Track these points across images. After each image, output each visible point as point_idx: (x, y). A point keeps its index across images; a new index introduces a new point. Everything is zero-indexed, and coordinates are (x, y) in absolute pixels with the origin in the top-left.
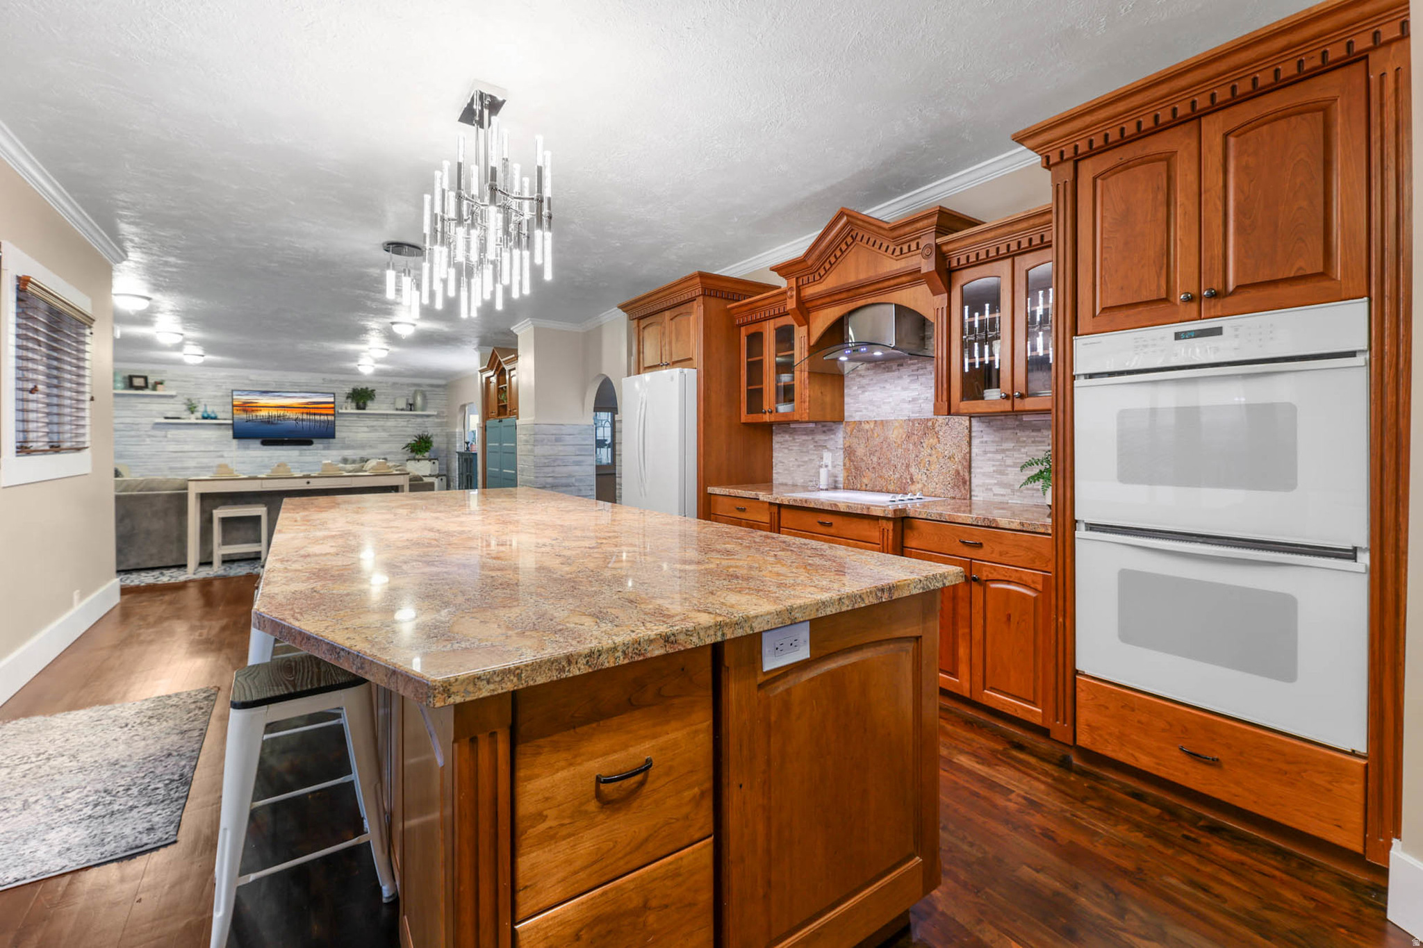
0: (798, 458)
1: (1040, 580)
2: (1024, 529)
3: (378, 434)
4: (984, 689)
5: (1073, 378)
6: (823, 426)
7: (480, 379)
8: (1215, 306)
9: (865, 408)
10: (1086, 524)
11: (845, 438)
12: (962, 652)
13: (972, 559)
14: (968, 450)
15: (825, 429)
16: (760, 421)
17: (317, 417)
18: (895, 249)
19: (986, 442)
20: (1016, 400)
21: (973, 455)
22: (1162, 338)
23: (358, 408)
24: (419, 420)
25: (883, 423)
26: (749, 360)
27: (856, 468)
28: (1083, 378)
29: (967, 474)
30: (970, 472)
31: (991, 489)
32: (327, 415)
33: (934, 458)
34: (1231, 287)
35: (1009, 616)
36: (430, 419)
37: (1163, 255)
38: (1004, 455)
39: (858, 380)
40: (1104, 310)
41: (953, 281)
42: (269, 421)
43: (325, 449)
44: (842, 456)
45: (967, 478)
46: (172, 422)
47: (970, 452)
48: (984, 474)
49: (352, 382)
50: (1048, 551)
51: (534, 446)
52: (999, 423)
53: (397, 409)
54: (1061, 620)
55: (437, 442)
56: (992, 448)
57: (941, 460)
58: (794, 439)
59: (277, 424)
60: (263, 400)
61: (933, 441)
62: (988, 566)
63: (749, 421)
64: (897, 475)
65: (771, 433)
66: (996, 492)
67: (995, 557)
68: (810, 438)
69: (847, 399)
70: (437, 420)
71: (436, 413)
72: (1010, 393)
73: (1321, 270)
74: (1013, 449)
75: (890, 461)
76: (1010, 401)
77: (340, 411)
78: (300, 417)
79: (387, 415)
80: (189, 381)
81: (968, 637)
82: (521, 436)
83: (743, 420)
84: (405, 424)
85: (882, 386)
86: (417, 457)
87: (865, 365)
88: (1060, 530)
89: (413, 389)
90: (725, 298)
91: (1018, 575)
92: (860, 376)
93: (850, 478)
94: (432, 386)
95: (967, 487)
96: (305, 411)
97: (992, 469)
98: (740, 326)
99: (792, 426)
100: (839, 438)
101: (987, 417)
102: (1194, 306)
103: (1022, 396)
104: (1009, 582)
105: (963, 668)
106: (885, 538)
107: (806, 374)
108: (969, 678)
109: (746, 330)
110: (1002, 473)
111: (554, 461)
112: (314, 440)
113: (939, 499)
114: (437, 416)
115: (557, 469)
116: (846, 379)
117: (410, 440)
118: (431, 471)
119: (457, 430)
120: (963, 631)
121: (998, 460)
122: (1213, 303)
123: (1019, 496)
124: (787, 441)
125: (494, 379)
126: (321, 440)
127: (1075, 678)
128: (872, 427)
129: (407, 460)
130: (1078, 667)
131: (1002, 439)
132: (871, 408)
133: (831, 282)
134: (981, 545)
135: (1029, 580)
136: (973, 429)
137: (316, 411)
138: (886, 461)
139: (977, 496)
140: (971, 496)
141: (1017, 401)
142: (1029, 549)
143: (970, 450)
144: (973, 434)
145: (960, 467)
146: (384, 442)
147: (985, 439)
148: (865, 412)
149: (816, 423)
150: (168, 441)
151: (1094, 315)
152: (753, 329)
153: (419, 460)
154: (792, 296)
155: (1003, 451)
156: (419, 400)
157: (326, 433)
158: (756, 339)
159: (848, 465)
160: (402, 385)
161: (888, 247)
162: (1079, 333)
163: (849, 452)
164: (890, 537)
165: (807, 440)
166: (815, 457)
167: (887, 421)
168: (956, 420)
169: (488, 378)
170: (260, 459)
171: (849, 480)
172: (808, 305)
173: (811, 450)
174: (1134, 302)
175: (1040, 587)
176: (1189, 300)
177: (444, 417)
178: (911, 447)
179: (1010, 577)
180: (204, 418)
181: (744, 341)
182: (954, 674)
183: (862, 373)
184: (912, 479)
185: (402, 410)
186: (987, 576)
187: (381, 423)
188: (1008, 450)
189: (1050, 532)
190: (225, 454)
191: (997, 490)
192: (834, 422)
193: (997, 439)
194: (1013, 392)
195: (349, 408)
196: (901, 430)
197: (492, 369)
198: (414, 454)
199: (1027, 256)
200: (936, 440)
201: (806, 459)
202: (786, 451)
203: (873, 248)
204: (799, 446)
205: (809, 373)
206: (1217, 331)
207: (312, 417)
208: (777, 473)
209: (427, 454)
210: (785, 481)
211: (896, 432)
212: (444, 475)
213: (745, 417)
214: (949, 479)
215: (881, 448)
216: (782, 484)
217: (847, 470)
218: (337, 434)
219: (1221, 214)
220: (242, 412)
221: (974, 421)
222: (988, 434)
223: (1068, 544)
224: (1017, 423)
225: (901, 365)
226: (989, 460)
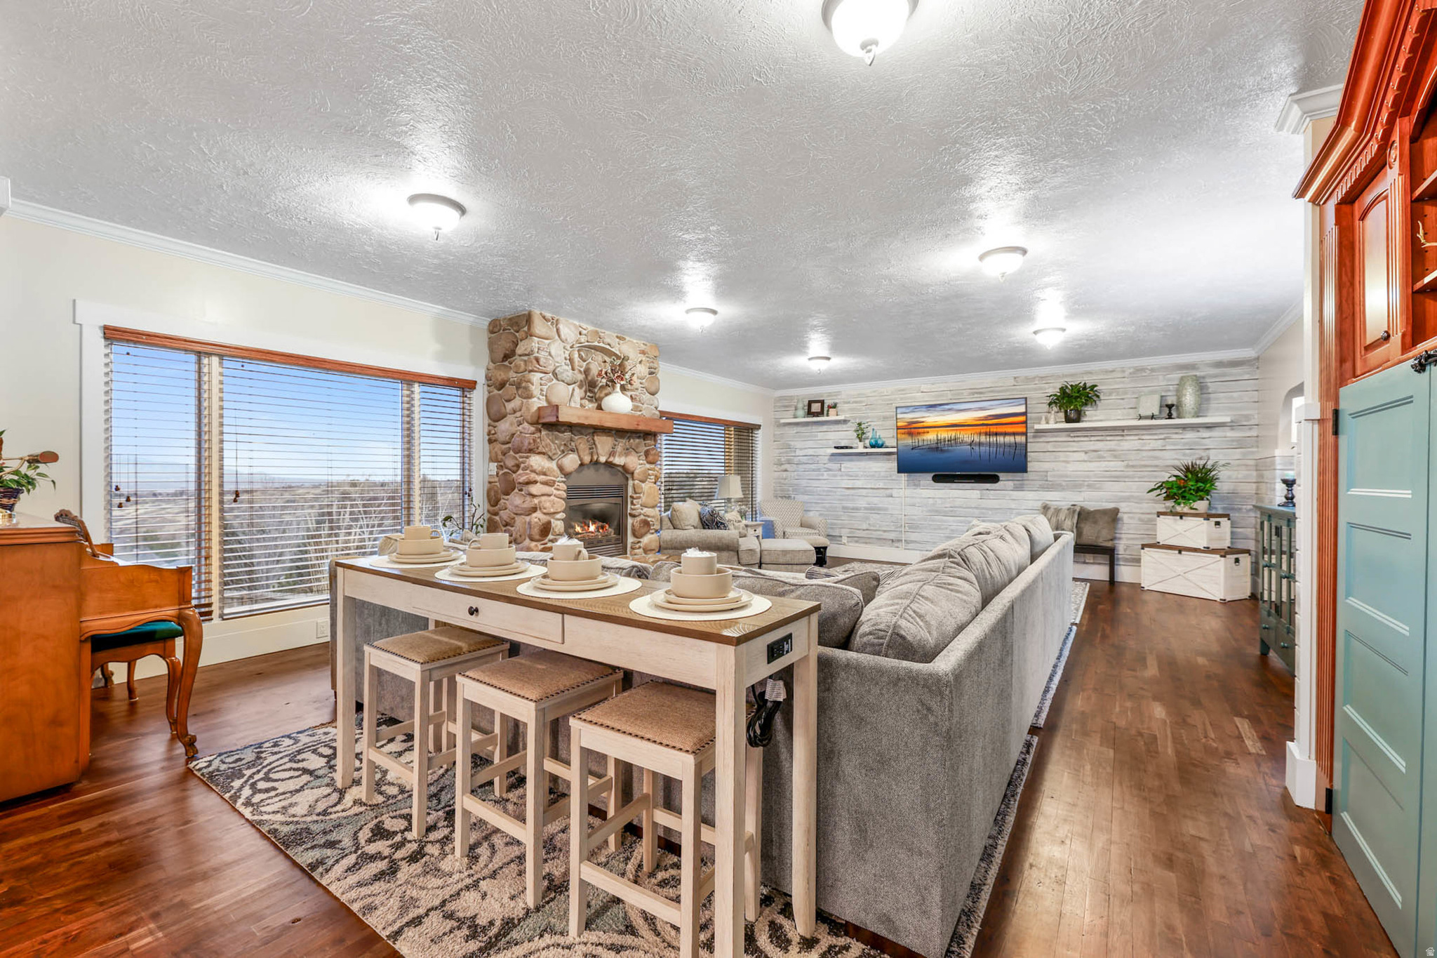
3: (1104, 464)
17: (1001, 439)
23: (1068, 420)
24: (1190, 435)
32: (1014, 434)
36: (1216, 433)
42: (937, 448)
43: (1017, 488)
46: (843, 452)
49: (1059, 377)
53: (1141, 418)
55: (1225, 482)
59: (948, 451)
60: (932, 418)
70: (1230, 434)
71: (1228, 419)
77: (1037, 427)
78: (977, 439)
79: (1122, 429)
80: (861, 402)
84: (1158, 444)
86: (1179, 509)
89: (1177, 376)
94: (1219, 364)
96: (984, 429)
112: (1002, 476)
114: (1232, 425)
117: (1165, 477)
118: (1210, 539)
119: (1277, 452)
126: (1010, 476)
129: (1159, 514)
137: (1000, 429)
146: (1116, 479)
150: (841, 476)
153: (1182, 516)
156: (1189, 399)
157: (1016, 463)
160: (1152, 370)
170: (931, 501)
177: (1251, 427)
180: (873, 446)
185: (1153, 417)
187: (1112, 444)
190: (895, 493)
195: (1052, 421)
198: (1170, 503)
207: (993, 439)
209: (1201, 506)
212: (1248, 552)
218: (1030, 466)
220: (906, 436)
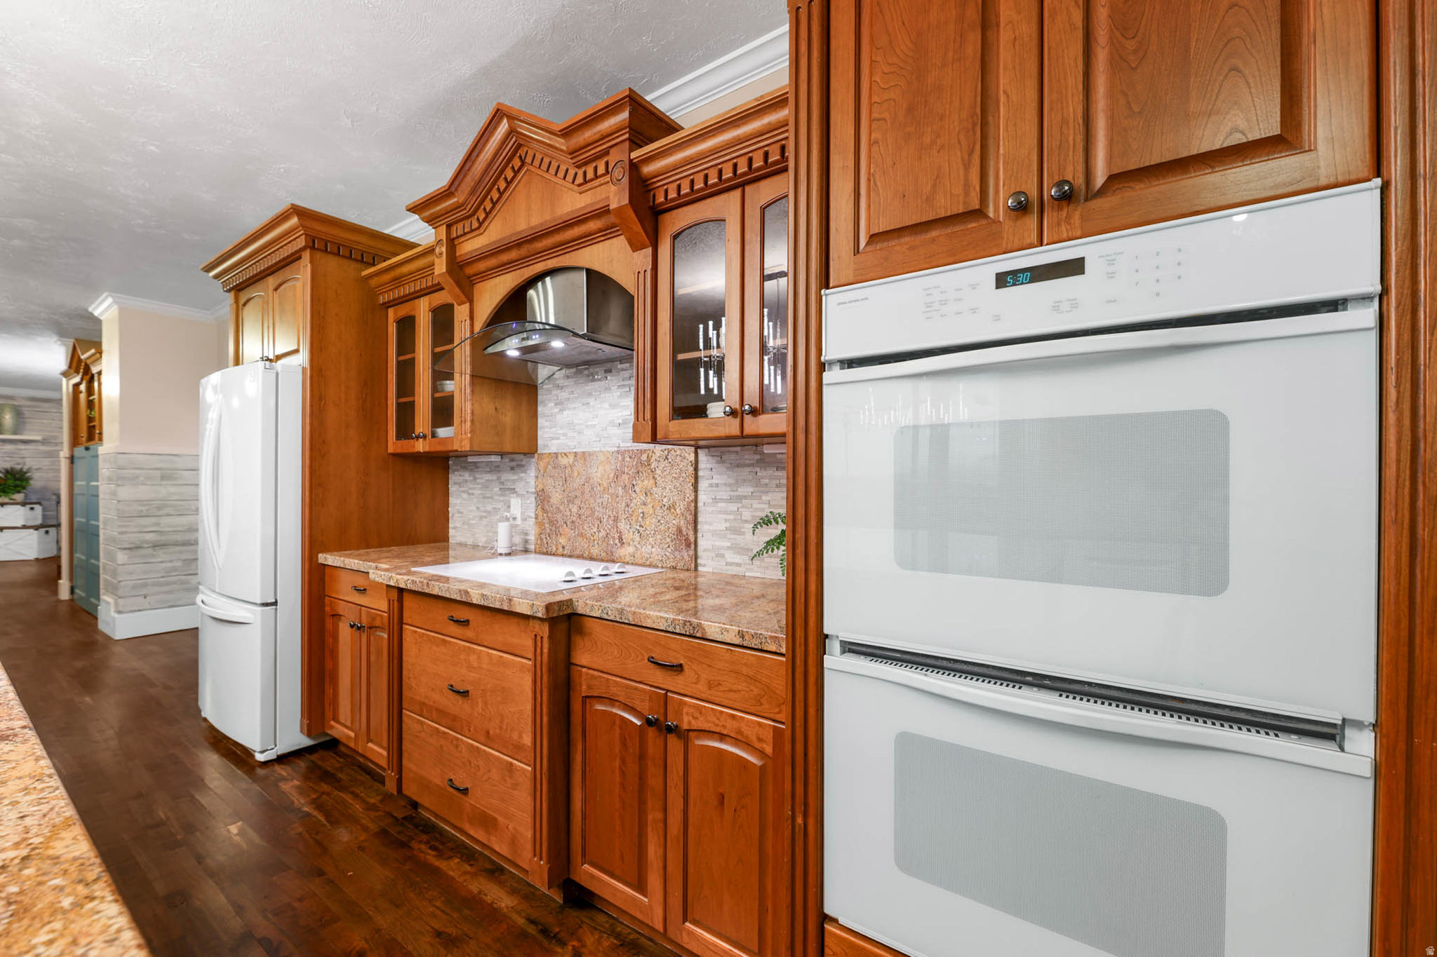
0: (480, 506)
1: (769, 736)
2: (745, 644)
4: (685, 920)
5: (822, 367)
6: (512, 460)
7: (67, 386)
8: (1068, 217)
9: (564, 435)
10: (841, 641)
11: (537, 477)
12: (653, 851)
13: (668, 691)
14: (692, 497)
15: (513, 464)
16: (411, 450)
18: (576, 174)
19: (717, 485)
20: (745, 416)
21: (700, 504)
22: (973, 287)
24: (9, 447)
25: (584, 457)
26: (401, 358)
27: (551, 523)
28: (837, 368)
29: (691, 533)
30: (696, 530)
31: (722, 556)
33: (649, 509)
34: (1100, 179)
35: (722, 798)
36: (30, 447)
37: (974, 124)
38: (740, 505)
39: (554, 392)
40: (873, 238)
41: (661, 228)
44: (534, 505)
45: (692, 539)
47: (696, 501)
48: (715, 533)
50: (780, 684)
51: (118, 485)
52: (733, 457)
54: (800, 820)
55: (37, 480)
56: (724, 494)
57: (659, 511)
58: (475, 479)
61: (648, 483)
62: (690, 705)
63: (399, 451)
64: (603, 534)
65: (446, 469)
66: (729, 560)
67: (702, 688)
68: (495, 477)
69: (541, 421)
70: (41, 448)
71: (38, 438)
72: (737, 406)
73: (1276, 130)
74: (752, 496)
75: (593, 512)
76: (737, 421)
81: (661, 825)
82: (104, 470)
83: (391, 450)
85: (585, 401)
87: (563, 371)
88: (800, 652)
90: (356, 260)
91: (735, 724)
92: (558, 387)
93: (543, 536)
94: (34, 399)
95: (692, 552)
97: (723, 526)
98: (387, 305)
99: (470, 459)
100: (529, 479)
101: (719, 446)
102: (1031, 221)
103: (754, 412)
104: (722, 737)
105: (654, 881)
106: (539, 650)
107: (468, 377)
108: (662, 900)
109: (395, 313)
110: (736, 531)
111: (159, 508)
113: (654, 570)
114: (42, 442)
115: (165, 520)
116: (540, 392)
120: (654, 816)
121: (732, 513)
122: (1064, 213)
123: (759, 567)
124: (466, 481)
125: (83, 387)
127: (823, 929)
128: (572, 460)
130: (829, 909)
131: (737, 481)
132: (570, 434)
133: (494, 233)
134: (679, 668)
135: (751, 733)
136: (701, 466)
138: (589, 512)
139: (704, 566)
140: (696, 566)
141: (748, 418)
142: (752, 679)
143: (696, 497)
144: (701, 473)
145: (682, 522)
147: (714, 481)
148: (562, 440)
149: (502, 454)
151: (857, 251)
152: (403, 311)
154: (441, 254)
155: (740, 499)
156: (8, 421)
158: (407, 325)
159: (540, 517)
161: (567, 170)
162: (831, 285)
163: (542, 498)
164: (546, 651)
165: (492, 481)
166: (499, 505)
167: (590, 454)
168: (678, 452)
169: (76, 386)
171: (541, 539)
172: (469, 271)
173: (496, 494)
174: (924, 220)
175: (769, 749)
176: (1022, 208)
178: (620, 491)
179: (724, 726)
181: (392, 329)
182: (641, 887)
183: (560, 382)
184: (621, 539)
186: (690, 723)
188: (745, 497)
189: (783, 651)
191: (731, 557)
192: (525, 454)
193: (731, 481)
194: (742, 404)
196: (608, 468)
197: (77, 372)
199: (764, 184)
200: (652, 481)
201: (489, 508)
202: (465, 496)
203: (545, 175)
204: (481, 489)
205: (472, 376)
206: (1075, 267)
208: (454, 528)
209: (18, 496)
210: (463, 540)
211: (601, 468)
213: (393, 445)
214: (668, 540)
215: (583, 493)
216: (460, 544)
217: (540, 524)
219: (1080, 34)
221: (702, 455)
222: (721, 474)
223: (812, 679)
224: (758, 457)
225: (609, 371)
226: (720, 512)
